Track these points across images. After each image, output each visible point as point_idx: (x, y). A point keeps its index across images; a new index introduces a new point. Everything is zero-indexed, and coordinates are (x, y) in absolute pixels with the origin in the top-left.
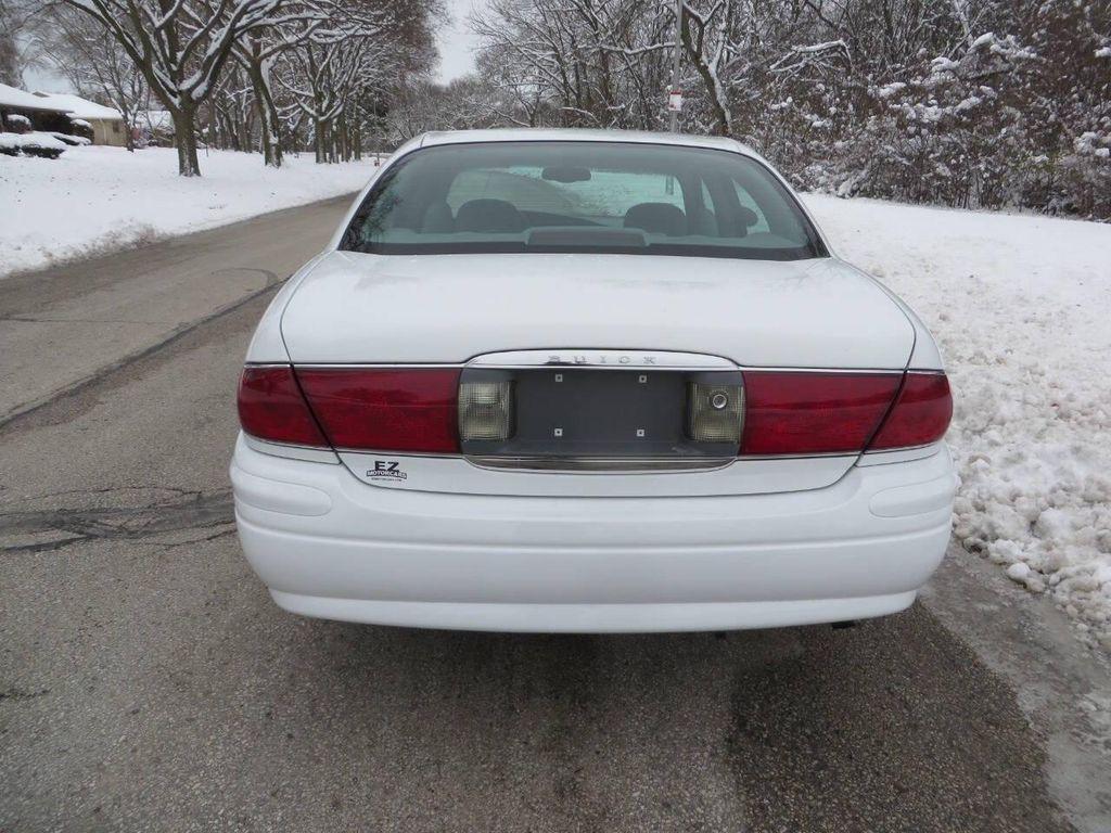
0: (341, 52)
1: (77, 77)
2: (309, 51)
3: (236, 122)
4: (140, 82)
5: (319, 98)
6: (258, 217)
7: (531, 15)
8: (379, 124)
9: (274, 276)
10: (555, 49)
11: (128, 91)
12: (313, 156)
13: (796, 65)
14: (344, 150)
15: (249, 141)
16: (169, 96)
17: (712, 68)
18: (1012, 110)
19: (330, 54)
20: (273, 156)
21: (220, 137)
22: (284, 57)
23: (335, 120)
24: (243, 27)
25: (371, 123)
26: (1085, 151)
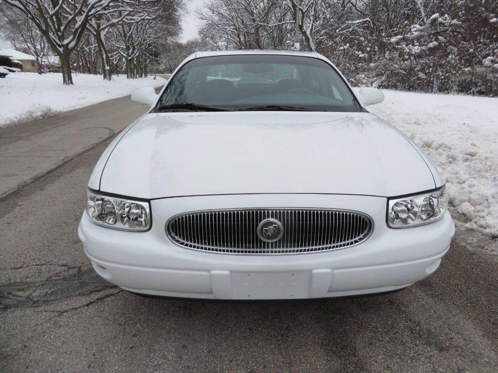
0: (137, 28)
1: (14, 40)
2: (123, 27)
3: (89, 61)
4: (44, 43)
5: (128, 48)
6: (102, 103)
7: (224, 10)
8: (155, 61)
9: (112, 130)
10: (235, 25)
11: (38, 47)
12: (126, 75)
13: (348, 30)
14: (140, 73)
15: (95, 69)
16: (58, 47)
17: (308, 33)
18: (452, 47)
19: (132, 29)
20: (108, 75)
21: (82, 68)
22: (111, 30)
23: (135, 59)
24: (92, 15)
25: (152, 60)
26: (488, 65)
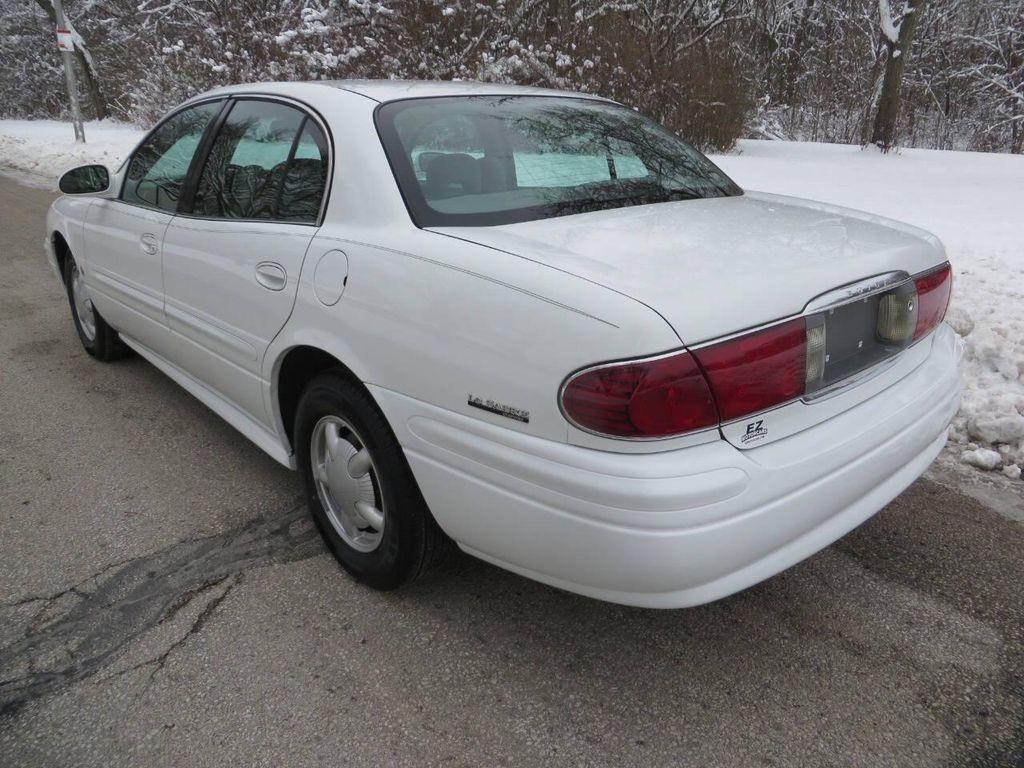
13: (165, 7)
